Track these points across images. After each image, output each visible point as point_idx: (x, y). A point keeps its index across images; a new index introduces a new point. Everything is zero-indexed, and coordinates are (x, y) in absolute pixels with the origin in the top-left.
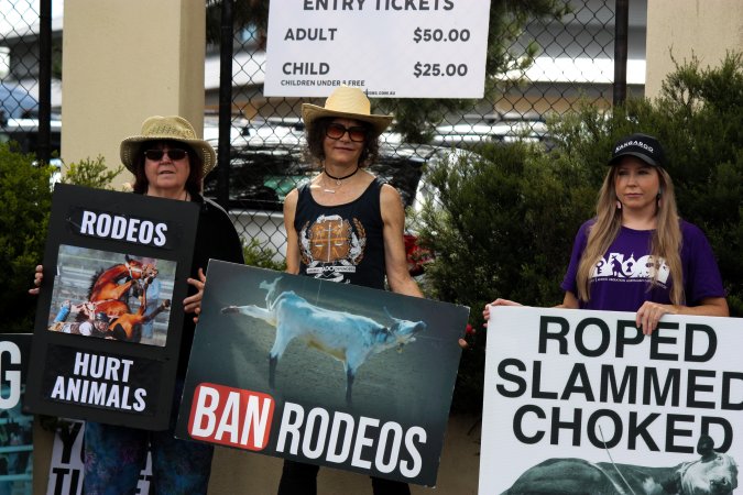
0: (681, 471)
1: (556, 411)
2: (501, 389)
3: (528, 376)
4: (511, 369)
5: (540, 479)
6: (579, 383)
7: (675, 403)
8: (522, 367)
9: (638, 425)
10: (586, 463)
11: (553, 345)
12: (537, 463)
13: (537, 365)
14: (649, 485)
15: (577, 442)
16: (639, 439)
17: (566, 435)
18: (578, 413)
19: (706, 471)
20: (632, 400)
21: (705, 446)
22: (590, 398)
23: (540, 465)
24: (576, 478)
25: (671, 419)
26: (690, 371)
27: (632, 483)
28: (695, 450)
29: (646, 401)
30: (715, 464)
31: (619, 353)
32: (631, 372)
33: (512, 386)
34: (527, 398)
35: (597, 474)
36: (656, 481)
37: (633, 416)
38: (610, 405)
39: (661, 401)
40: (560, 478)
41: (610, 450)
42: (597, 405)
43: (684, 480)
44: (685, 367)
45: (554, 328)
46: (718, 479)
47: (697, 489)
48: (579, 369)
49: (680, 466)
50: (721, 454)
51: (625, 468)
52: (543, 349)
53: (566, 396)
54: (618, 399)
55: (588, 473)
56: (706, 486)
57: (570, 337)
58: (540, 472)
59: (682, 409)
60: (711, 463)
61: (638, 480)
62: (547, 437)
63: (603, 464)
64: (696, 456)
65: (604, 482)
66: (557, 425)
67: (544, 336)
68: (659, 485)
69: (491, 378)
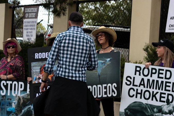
0: (162, 107)
1: (137, 90)
2: (126, 83)
3: (132, 80)
4: (129, 79)
5: (133, 106)
6: (142, 83)
7: (162, 90)
8: (131, 78)
9: (154, 94)
10: (142, 103)
11: (138, 73)
12: (132, 102)
13: (134, 78)
14: (155, 110)
15: (141, 98)
16: (154, 98)
17: (139, 96)
18: (142, 90)
19: (168, 107)
20: (153, 88)
21: (168, 101)
22: (144, 87)
23: (133, 103)
24: (140, 107)
25: (161, 93)
26: (166, 82)
27: (152, 109)
28: (166, 102)
29: (156, 89)
30: (170, 106)
31: (151, 76)
32: (153, 81)
33: (128, 83)
34: (131, 86)
35: (145, 106)
36: (157, 109)
37: (153, 92)
38: (148, 89)
39: (159, 89)
40: (137, 106)
41: (148, 100)
42: (146, 89)
43: (163, 109)
44: (165, 80)
45: (138, 69)
46: (170, 110)
47: (165, 112)
48: (143, 80)
49: (162, 106)
50: (171, 103)
51: (151, 105)
52: (135, 74)
53: (139, 86)
54: (150, 88)
55: (143, 106)
56: (167, 111)
57: (141, 71)
58: (133, 105)
59: (163, 91)
60: (169, 105)
61: (153, 108)
62: (135, 96)
63: (146, 104)
64: (166, 103)
65: (146, 108)
66: (137, 93)
67: (136, 71)
68: (157, 110)
69: (124, 81)
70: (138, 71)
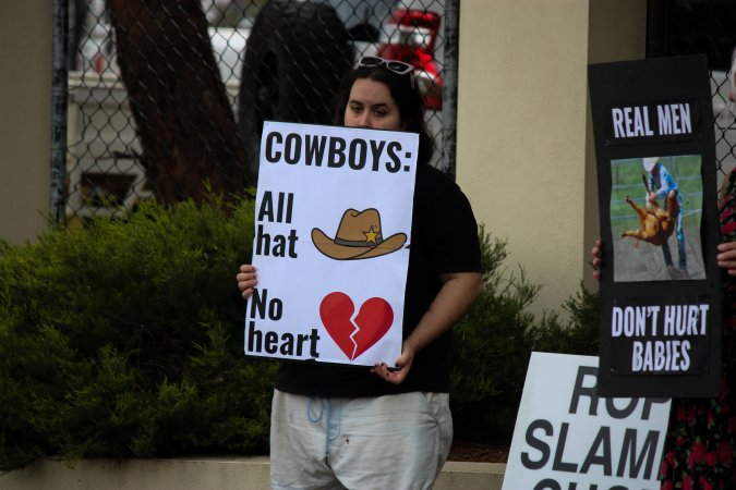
70: (587, 392)
